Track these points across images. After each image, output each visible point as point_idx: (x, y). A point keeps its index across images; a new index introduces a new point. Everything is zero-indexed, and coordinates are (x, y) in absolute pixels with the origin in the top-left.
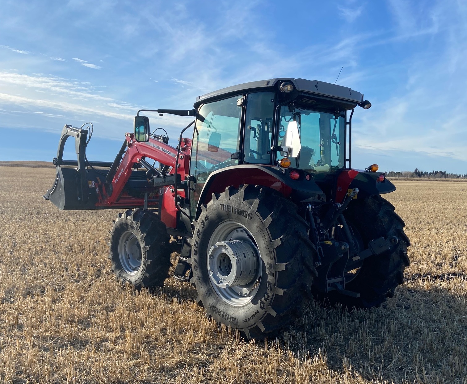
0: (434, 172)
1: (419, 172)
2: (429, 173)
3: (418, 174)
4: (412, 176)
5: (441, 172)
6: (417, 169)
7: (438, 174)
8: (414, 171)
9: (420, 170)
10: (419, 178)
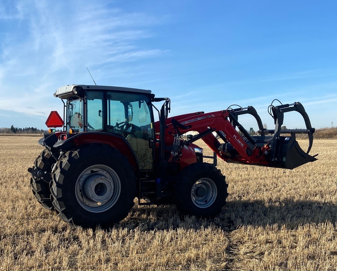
0: (27, 128)
1: (14, 128)
2: (22, 129)
3: (14, 131)
4: (8, 132)
5: (32, 128)
6: (13, 126)
7: (30, 130)
8: (10, 127)
9: (15, 127)
10: (14, 134)
